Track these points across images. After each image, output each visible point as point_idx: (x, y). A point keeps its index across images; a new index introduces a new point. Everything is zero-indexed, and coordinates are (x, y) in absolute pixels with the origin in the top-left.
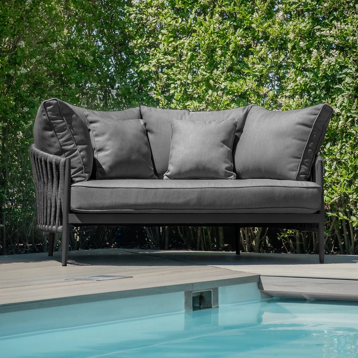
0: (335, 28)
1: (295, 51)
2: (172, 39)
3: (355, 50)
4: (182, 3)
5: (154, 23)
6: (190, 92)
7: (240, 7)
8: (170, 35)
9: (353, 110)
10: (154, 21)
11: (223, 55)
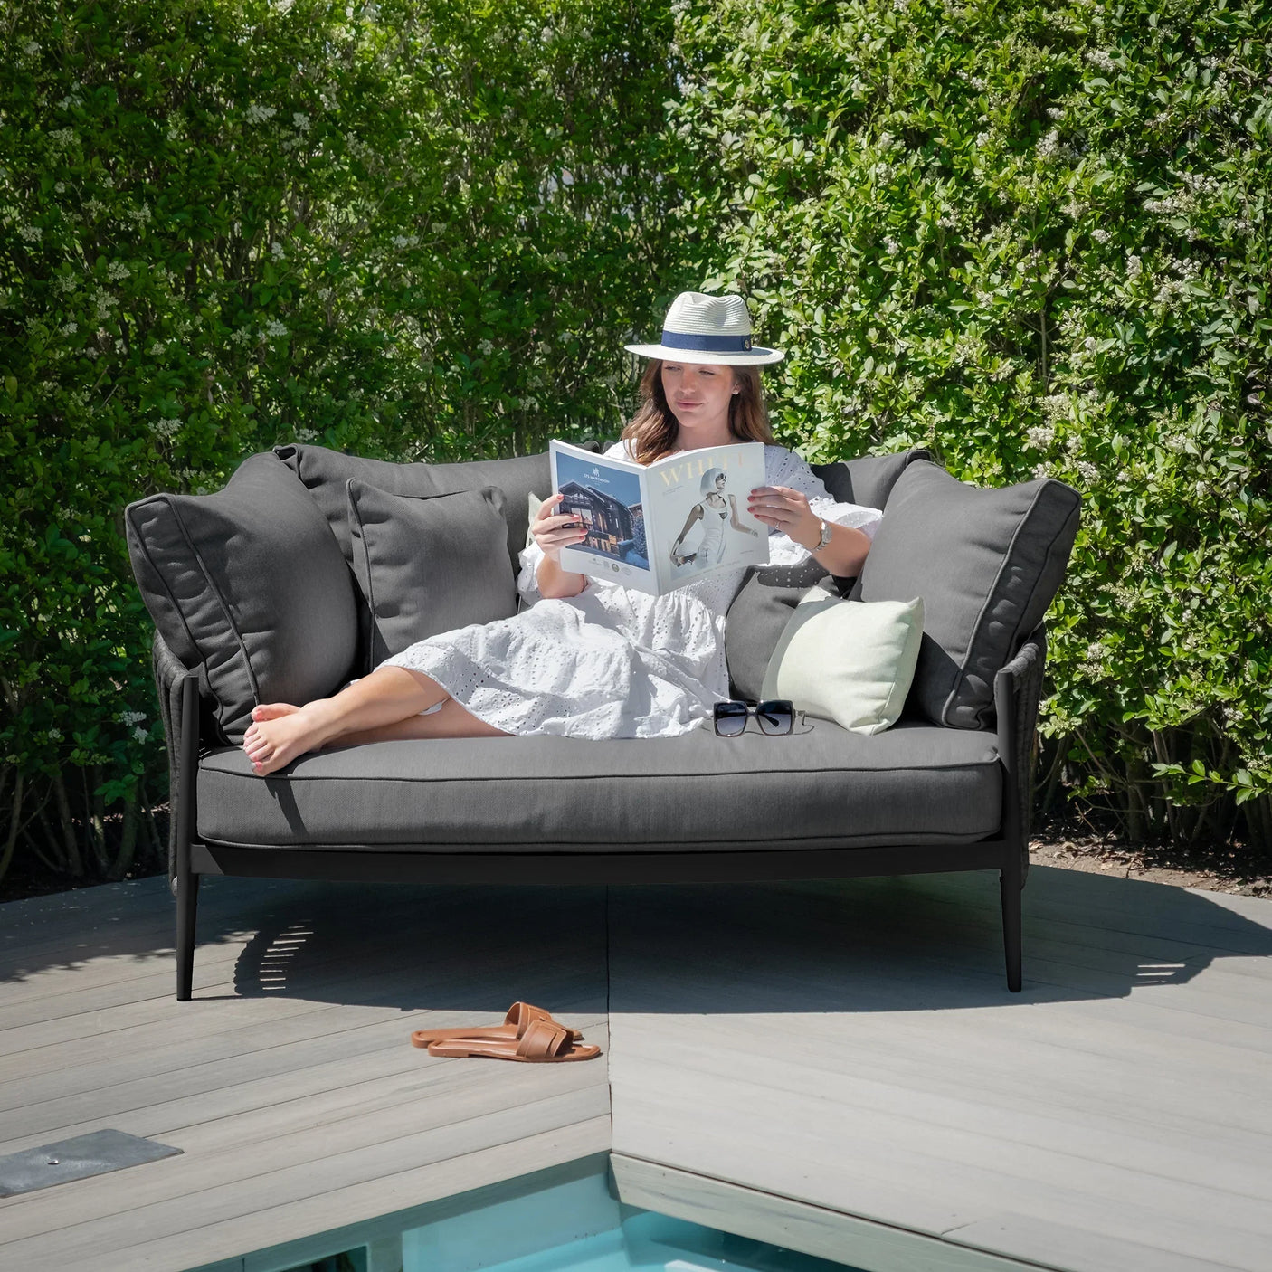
0: (1187, 191)
1: (1084, 254)
2: (776, 202)
3: (1239, 265)
4: (803, 94)
5: (736, 151)
6: (821, 359)
7: (943, 112)
8: (771, 188)
9: (1236, 449)
10: (735, 147)
11: (902, 256)
